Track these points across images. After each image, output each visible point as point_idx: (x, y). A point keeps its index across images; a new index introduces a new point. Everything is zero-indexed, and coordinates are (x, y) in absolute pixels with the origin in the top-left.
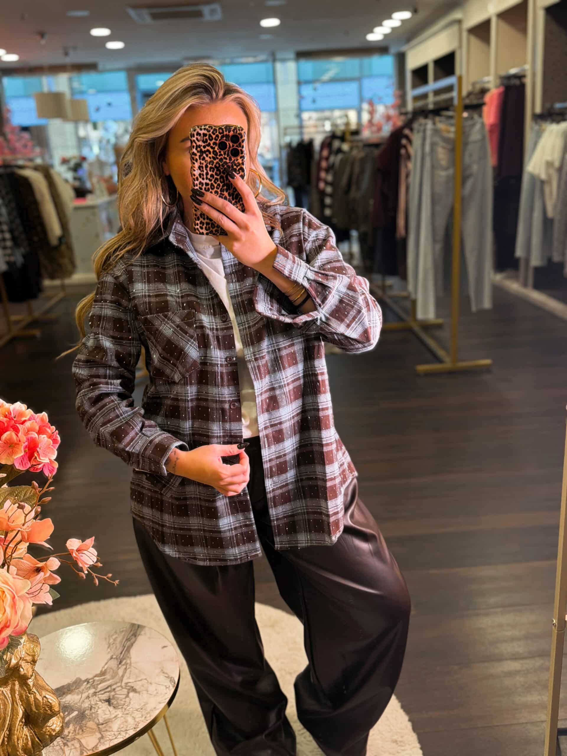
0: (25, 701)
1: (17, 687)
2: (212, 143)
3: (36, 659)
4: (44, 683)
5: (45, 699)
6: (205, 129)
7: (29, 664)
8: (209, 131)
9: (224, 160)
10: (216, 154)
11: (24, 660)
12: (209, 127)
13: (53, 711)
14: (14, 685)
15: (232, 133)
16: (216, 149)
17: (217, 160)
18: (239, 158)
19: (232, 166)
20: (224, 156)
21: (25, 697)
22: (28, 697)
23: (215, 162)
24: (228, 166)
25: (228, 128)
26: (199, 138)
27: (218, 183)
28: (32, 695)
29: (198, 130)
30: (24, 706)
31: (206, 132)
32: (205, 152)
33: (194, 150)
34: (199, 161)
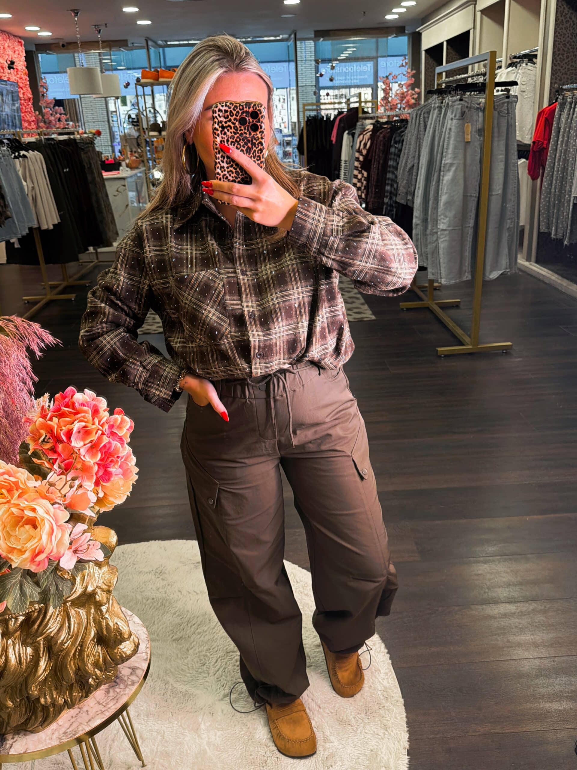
2: (232, 118)
6: (226, 106)
8: (230, 108)
9: (244, 135)
10: (237, 130)
12: (230, 104)
15: (251, 109)
16: (237, 124)
17: (238, 135)
18: (258, 133)
19: (252, 141)
20: (244, 131)
23: (236, 136)
24: (249, 141)
25: (248, 104)
26: (221, 114)
29: (220, 106)
31: (227, 108)
32: (226, 127)
33: (216, 126)
34: (220, 135)
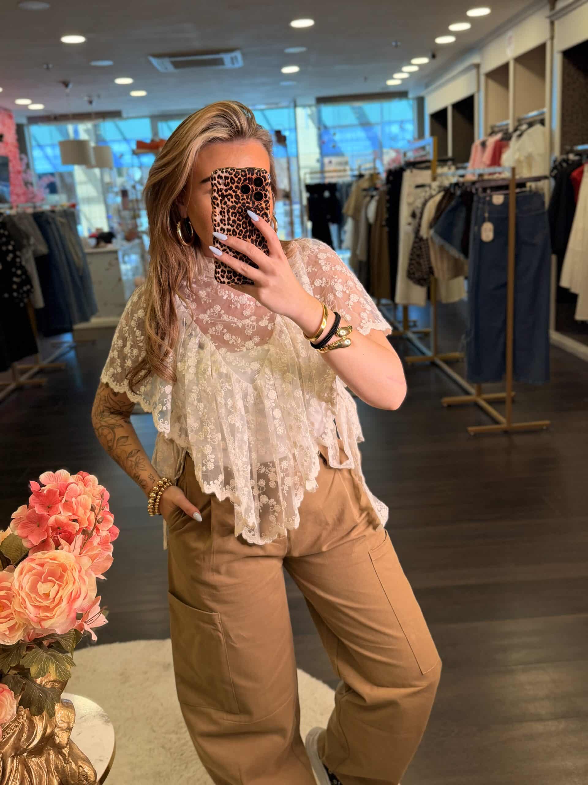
0: (61, 772)
1: (52, 757)
2: (234, 186)
3: (71, 726)
4: (79, 751)
5: (80, 768)
6: (226, 172)
7: (64, 731)
8: (231, 174)
9: (247, 205)
10: (238, 199)
11: (59, 728)
13: (89, 781)
14: (49, 754)
15: (255, 176)
16: (238, 192)
17: (240, 205)
18: (262, 202)
20: (246, 200)
21: (61, 768)
22: (64, 767)
23: (237, 206)
26: (220, 181)
27: (240, 229)
28: (68, 765)
30: (60, 777)
31: (228, 175)
32: (227, 196)
33: (215, 194)
34: (220, 205)
